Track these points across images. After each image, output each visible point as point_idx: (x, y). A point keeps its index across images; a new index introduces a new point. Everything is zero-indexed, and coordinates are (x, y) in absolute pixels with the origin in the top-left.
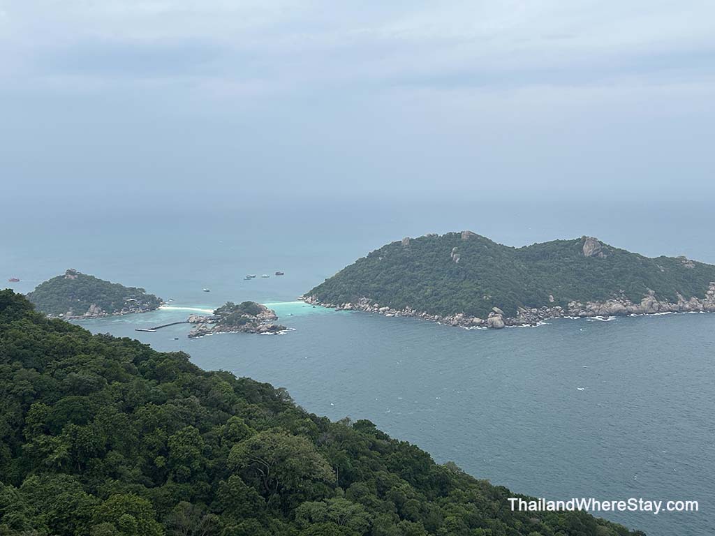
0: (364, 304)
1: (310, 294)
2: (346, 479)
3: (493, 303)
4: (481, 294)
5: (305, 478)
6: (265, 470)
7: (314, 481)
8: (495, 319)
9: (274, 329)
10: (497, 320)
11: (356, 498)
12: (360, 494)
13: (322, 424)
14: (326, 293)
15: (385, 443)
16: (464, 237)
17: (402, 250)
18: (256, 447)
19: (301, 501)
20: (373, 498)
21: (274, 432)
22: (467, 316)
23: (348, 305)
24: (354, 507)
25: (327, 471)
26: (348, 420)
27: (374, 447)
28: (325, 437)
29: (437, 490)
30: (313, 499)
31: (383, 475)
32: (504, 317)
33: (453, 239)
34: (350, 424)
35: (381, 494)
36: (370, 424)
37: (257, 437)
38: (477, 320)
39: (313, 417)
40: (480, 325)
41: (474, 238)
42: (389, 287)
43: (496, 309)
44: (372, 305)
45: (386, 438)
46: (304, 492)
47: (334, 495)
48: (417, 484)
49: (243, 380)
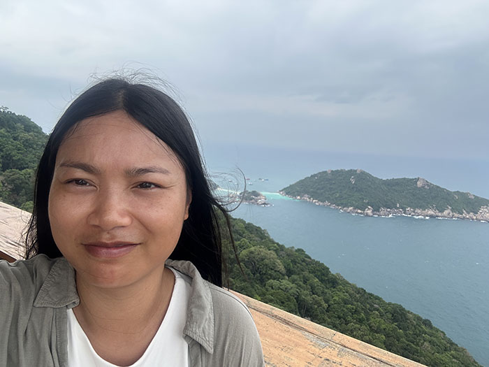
0: (306, 198)
1: (282, 191)
2: (289, 273)
3: (368, 204)
4: (363, 199)
5: (272, 269)
6: (255, 263)
7: (275, 271)
9: (264, 204)
10: (370, 212)
11: (293, 282)
12: (296, 280)
13: (282, 248)
14: (290, 191)
15: (309, 260)
16: (358, 172)
17: (327, 175)
18: (252, 252)
19: (269, 279)
20: (301, 283)
21: (261, 248)
22: (355, 209)
23: (299, 197)
24: (292, 285)
25: (281, 268)
26: (293, 247)
27: (304, 261)
28: (281, 253)
29: (331, 284)
30: (274, 279)
31: (306, 273)
32: (373, 211)
33: (352, 172)
34: (294, 250)
35: (305, 282)
36: (303, 251)
37: (252, 249)
38: (359, 211)
39: (278, 244)
40: (361, 213)
41: (363, 173)
42: (319, 191)
43: (369, 207)
44: (310, 198)
45: (310, 258)
46: (270, 275)
47: (284, 279)
48: (322, 281)
49: (249, 224)
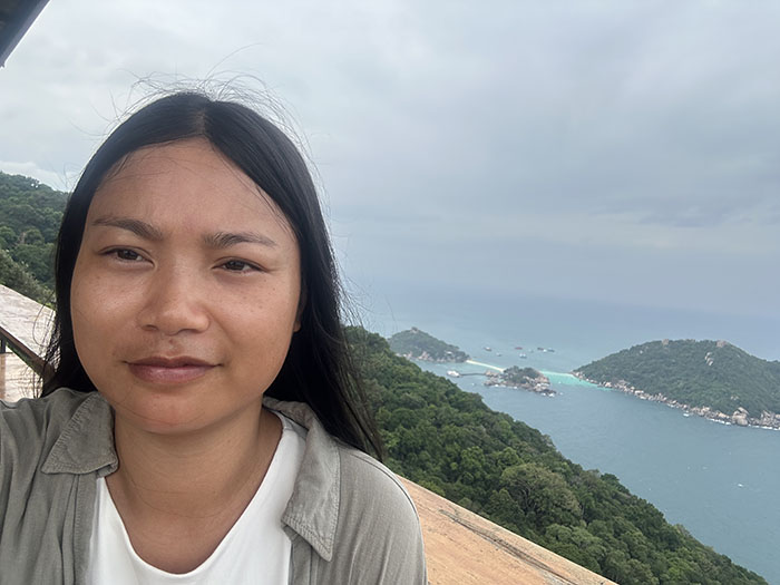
0: (622, 385)
1: (579, 370)
2: (589, 515)
3: (739, 403)
4: (729, 396)
5: (556, 505)
6: (527, 492)
7: (564, 510)
8: (740, 417)
9: (547, 391)
10: (742, 418)
11: (596, 532)
12: (600, 529)
13: (576, 470)
14: (592, 372)
15: (625, 495)
16: (719, 345)
17: (661, 348)
18: (522, 473)
19: (551, 522)
20: (610, 536)
21: (538, 466)
22: (713, 410)
23: (608, 384)
24: (593, 538)
25: (574, 505)
26: (597, 471)
27: (616, 496)
28: (574, 479)
29: (665, 544)
30: (561, 524)
31: (620, 519)
32: (748, 417)
33: (707, 346)
34: (598, 475)
35: (617, 535)
36: (614, 478)
37: (524, 466)
38: (722, 415)
39: (569, 463)
40: (725, 420)
41: (728, 347)
42: (645, 375)
43: (741, 409)
44: (629, 387)
45: (627, 492)
46: (555, 517)
47: (579, 525)
48: (648, 535)
49: (518, 423)
